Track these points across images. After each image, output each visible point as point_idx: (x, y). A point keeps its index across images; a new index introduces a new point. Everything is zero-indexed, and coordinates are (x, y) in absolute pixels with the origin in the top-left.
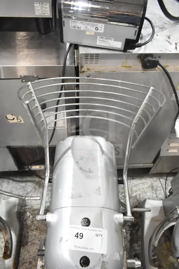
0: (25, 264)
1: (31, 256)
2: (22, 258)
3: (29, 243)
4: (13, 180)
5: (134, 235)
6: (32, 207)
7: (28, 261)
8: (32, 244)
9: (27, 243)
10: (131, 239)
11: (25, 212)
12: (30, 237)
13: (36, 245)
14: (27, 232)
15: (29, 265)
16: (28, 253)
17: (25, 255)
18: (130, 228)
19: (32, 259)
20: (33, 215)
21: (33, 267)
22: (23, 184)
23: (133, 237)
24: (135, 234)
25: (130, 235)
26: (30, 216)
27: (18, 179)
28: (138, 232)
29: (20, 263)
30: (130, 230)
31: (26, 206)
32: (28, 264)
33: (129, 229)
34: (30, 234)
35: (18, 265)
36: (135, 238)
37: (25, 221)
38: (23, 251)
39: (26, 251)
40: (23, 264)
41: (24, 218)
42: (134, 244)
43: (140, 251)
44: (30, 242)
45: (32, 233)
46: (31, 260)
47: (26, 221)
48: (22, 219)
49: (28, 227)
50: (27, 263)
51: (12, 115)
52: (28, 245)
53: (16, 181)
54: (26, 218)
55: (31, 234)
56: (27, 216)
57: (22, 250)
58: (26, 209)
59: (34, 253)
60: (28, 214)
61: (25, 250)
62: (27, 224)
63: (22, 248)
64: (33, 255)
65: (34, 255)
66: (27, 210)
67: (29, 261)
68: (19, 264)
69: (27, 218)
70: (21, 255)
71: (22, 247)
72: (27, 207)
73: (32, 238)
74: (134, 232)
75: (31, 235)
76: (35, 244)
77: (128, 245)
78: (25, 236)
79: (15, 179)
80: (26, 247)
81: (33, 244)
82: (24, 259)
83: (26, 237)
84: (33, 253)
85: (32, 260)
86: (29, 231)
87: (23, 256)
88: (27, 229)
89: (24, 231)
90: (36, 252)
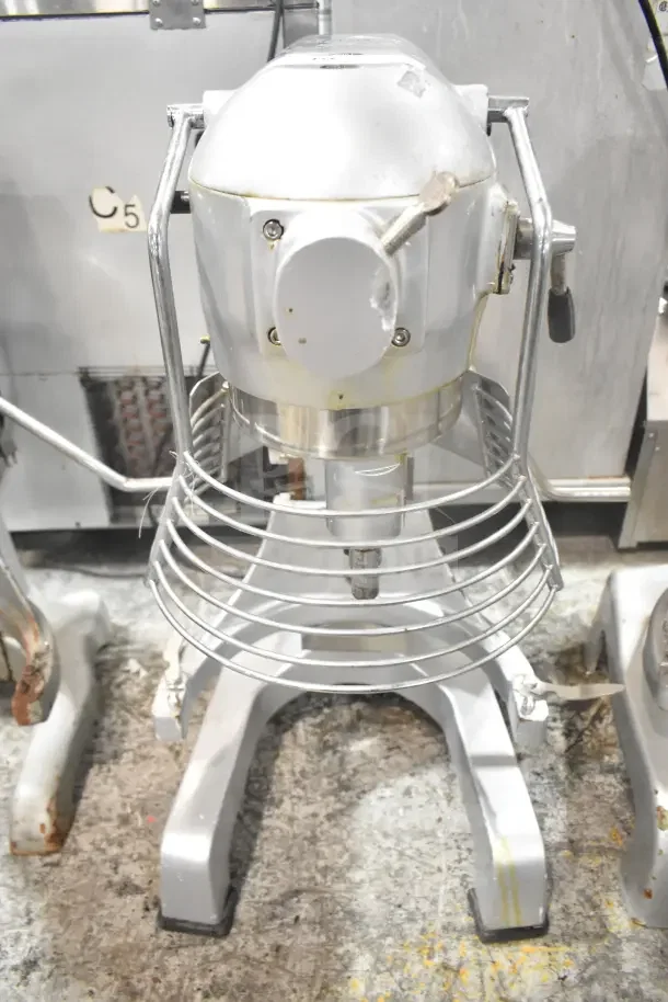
0: (103, 824)
1: (128, 797)
2: (89, 801)
3: (125, 755)
4: (86, 573)
5: (581, 734)
6: (150, 645)
7: (114, 815)
8: (138, 759)
9: (116, 756)
10: (569, 748)
11: (121, 660)
12: (132, 735)
13: (155, 762)
14: (120, 721)
15: (119, 827)
16: (116, 789)
17: (103, 794)
18: (561, 712)
19: (134, 809)
20: (152, 671)
21: (135, 835)
22: (124, 585)
23: (579, 739)
24: (587, 732)
25: (567, 734)
26: (138, 673)
27: (104, 570)
28: (599, 726)
29: (81, 822)
30: (562, 720)
31: (125, 642)
32: (116, 823)
33: (557, 715)
34: (134, 725)
35: (71, 825)
36: (589, 745)
37: (119, 686)
38: (99, 780)
39: (110, 781)
40: (90, 824)
41: (114, 678)
42: (583, 763)
43: (615, 788)
44: (131, 755)
45: (140, 722)
46: (129, 810)
47: (123, 687)
48: (105, 681)
49: (128, 707)
50: (108, 820)
51: (112, 191)
52: (123, 761)
53: (96, 575)
54: (122, 677)
55: (139, 726)
56: (128, 671)
57: (94, 778)
58: (126, 651)
59: (142, 787)
60: (133, 665)
61: (107, 777)
62: (122, 698)
63: (93, 772)
64: (139, 793)
65: (141, 796)
66: (129, 655)
67: (120, 816)
68: (75, 824)
69: (128, 679)
70: (84, 795)
71: (96, 767)
72: (129, 647)
73: (143, 739)
74: (580, 725)
75: (137, 731)
76: (153, 757)
77: (561, 767)
78: (110, 735)
79: (95, 570)
80: (112, 767)
81: (144, 757)
82: (96, 808)
83: (116, 736)
84: (140, 789)
85: (132, 813)
86: (129, 716)
87: (95, 798)
88: (123, 712)
89: (110, 716)
90: (151, 785)
